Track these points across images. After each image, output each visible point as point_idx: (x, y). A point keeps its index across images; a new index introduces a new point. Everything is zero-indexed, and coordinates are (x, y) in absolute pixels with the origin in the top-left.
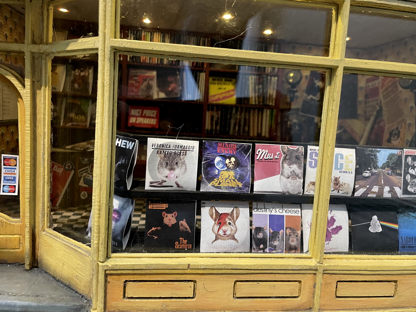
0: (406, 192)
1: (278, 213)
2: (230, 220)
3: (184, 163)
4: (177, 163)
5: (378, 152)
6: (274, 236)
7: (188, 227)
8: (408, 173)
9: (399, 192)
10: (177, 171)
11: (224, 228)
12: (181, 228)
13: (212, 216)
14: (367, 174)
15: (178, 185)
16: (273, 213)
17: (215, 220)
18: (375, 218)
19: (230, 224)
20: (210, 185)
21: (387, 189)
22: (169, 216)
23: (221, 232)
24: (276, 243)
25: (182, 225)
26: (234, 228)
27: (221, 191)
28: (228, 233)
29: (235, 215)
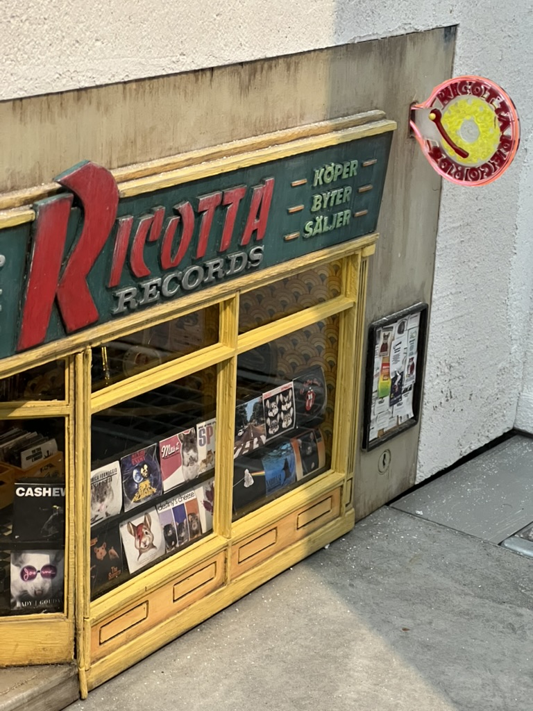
0: (268, 436)
1: (179, 504)
2: (146, 529)
3: (111, 490)
4: (105, 493)
5: (246, 406)
6: (180, 528)
7: (116, 553)
8: (268, 416)
9: (264, 438)
10: (107, 500)
11: (143, 540)
12: (111, 557)
13: (131, 533)
14: (240, 434)
15: (107, 514)
16: (175, 505)
17: (135, 536)
18: (247, 471)
19: (147, 533)
20: (132, 502)
21: (256, 440)
22: (100, 549)
23: (142, 546)
24: (183, 534)
25: (111, 553)
26: (151, 537)
27: (140, 504)
28: (147, 543)
29: (148, 522)
